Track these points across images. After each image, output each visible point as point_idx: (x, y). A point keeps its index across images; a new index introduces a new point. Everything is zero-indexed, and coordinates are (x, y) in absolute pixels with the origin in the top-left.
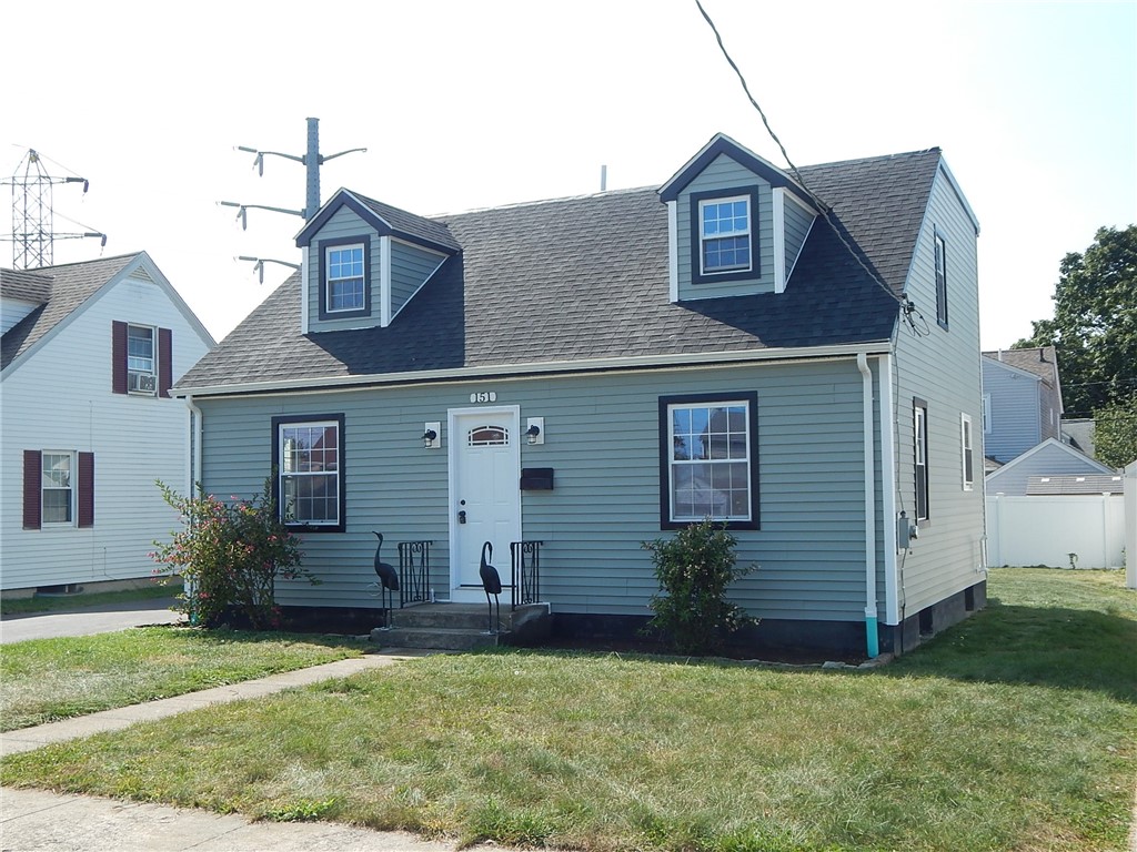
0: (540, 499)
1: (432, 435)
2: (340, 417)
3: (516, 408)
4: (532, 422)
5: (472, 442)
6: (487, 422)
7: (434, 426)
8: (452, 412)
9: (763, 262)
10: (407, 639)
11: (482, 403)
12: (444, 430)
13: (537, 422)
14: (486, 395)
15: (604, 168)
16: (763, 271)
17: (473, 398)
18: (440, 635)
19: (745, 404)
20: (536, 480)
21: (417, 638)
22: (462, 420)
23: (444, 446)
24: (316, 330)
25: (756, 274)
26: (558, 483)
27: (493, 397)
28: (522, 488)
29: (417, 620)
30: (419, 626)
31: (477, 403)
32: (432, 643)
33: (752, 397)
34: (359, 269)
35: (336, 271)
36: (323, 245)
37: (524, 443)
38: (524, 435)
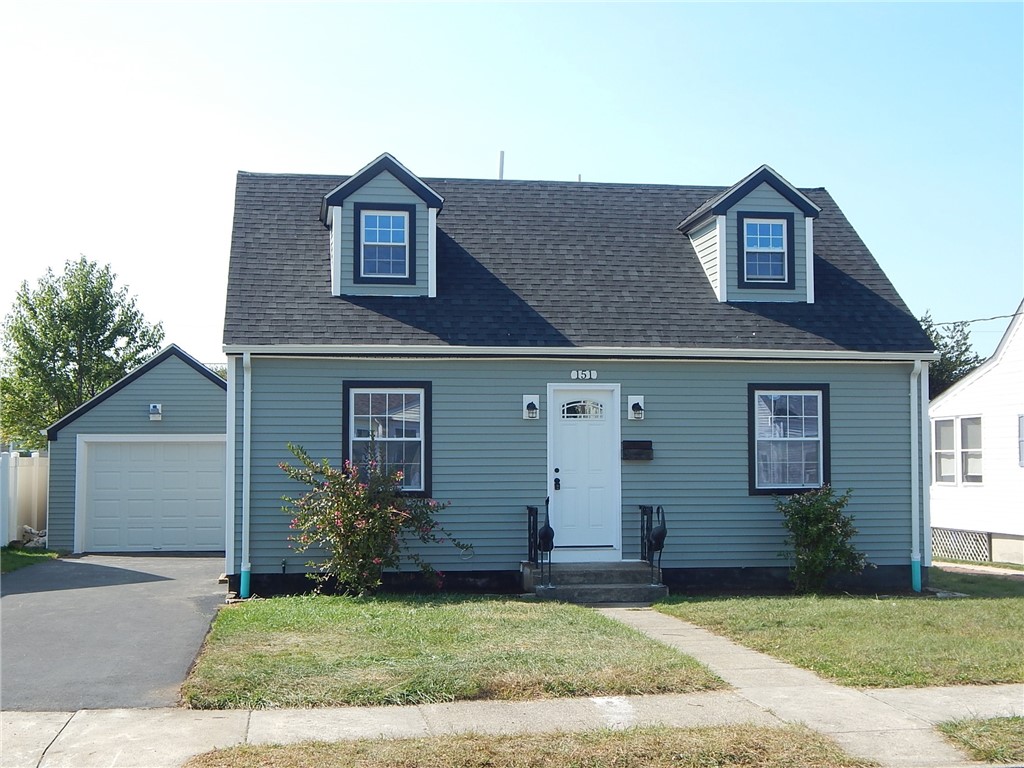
0: (638, 468)
1: (531, 407)
2: (427, 386)
3: (617, 387)
4: (633, 400)
5: (566, 415)
6: (581, 397)
7: (535, 399)
8: (551, 387)
9: (797, 276)
10: (576, 594)
11: (584, 380)
12: (543, 402)
13: (640, 400)
14: (587, 373)
15: (502, 153)
16: (797, 284)
17: (574, 375)
18: (611, 590)
19: (819, 394)
20: (635, 451)
21: (586, 594)
22: (558, 395)
23: (544, 418)
24: (350, 292)
25: (791, 285)
26: (656, 454)
27: (594, 375)
28: (624, 458)
29: (566, 578)
30: (567, 583)
31: (578, 380)
32: (603, 597)
33: (825, 388)
34: (399, 236)
35: (371, 235)
36: (359, 207)
37: (624, 418)
38: (624, 411)
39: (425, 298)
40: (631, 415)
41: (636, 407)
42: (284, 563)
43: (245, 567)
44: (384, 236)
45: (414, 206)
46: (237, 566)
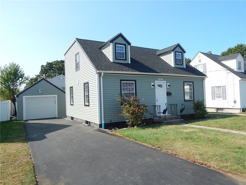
0: (169, 97)
1: (153, 85)
2: (135, 81)
3: (165, 82)
4: (168, 84)
6: (160, 84)
8: (156, 81)
11: (160, 80)
16: (183, 64)
17: (159, 79)
22: (157, 83)
24: (115, 62)
26: (172, 94)
27: (162, 79)
28: (167, 95)
33: (193, 82)
34: (123, 50)
35: (118, 50)
36: (116, 44)
37: (167, 88)
38: (167, 86)
39: (128, 63)
40: (168, 87)
41: (169, 86)
42: (111, 120)
43: (103, 122)
44: (120, 50)
45: (126, 44)
46: (101, 122)
